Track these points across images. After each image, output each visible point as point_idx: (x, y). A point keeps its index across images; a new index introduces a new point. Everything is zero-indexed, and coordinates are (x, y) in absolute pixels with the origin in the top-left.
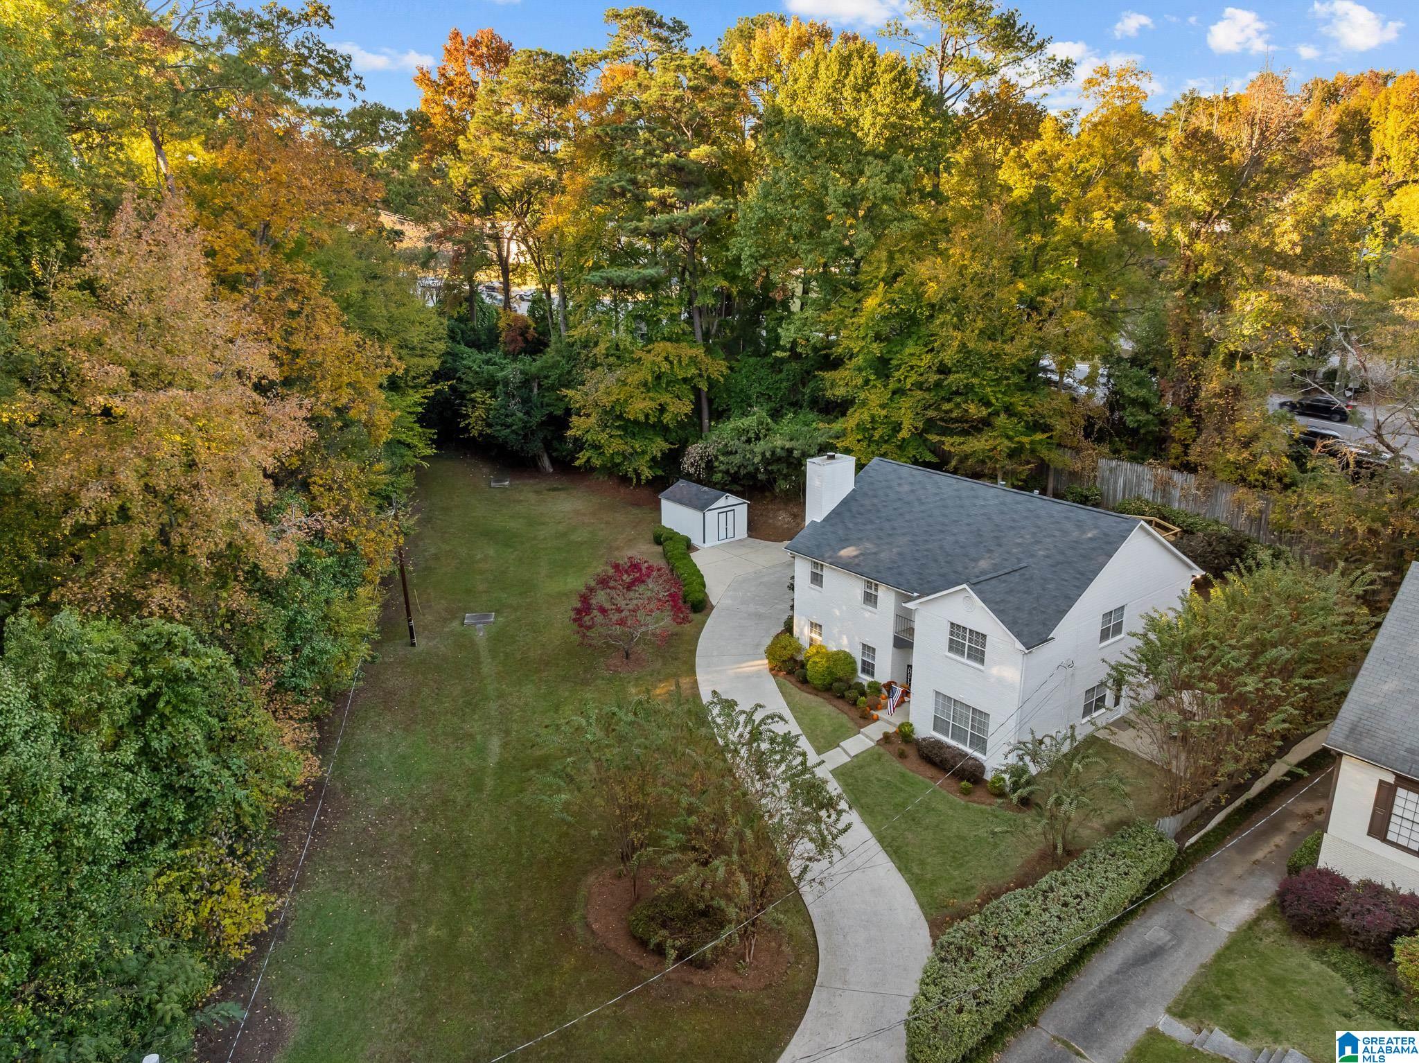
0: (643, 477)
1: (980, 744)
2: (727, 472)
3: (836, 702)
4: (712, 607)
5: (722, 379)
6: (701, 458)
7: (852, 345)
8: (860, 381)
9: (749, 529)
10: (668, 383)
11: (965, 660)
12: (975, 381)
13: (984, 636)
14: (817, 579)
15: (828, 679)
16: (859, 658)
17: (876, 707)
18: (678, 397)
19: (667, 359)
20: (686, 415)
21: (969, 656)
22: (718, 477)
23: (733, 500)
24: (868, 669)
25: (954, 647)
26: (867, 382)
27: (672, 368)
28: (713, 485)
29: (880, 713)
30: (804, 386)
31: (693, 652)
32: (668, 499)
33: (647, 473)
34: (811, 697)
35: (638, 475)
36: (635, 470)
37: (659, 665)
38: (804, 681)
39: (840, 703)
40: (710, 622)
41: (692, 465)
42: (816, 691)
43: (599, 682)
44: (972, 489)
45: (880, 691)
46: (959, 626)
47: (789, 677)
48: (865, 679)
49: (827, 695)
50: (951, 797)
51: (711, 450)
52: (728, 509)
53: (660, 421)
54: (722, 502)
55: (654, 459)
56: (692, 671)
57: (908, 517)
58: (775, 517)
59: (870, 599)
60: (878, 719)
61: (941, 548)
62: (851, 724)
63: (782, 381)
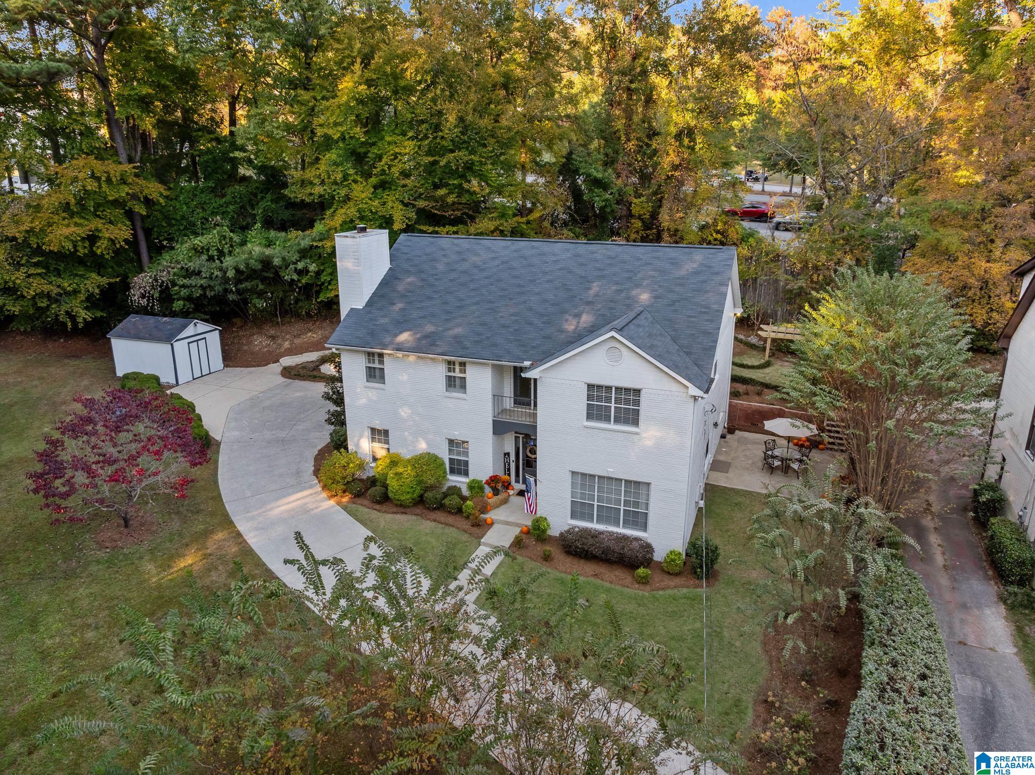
0: (80, 320)
1: (639, 519)
2: (189, 299)
3: (433, 515)
4: (218, 444)
5: (162, 201)
6: (153, 287)
7: (330, 132)
8: (339, 176)
9: (225, 359)
10: (97, 206)
11: (612, 426)
12: (475, 158)
13: (637, 392)
14: (375, 375)
15: (418, 491)
16: (445, 456)
17: (484, 509)
18: (111, 222)
19: (93, 176)
20: (126, 240)
21: (617, 420)
22: (178, 305)
23: (202, 327)
24: (459, 468)
25: (595, 413)
26: (345, 177)
27: (100, 187)
28: (173, 314)
29: (490, 516)
30: (253, 208)
31: (218, 498)
32: (120, 336)
33: (84, 315)
34: (399, 517)
35: (73, 318)
36: (67, 313)
37: (176, 524)
38: (384, 499)
39: (440, 515)
40: (223, 458)
41: (143, 296)
42: (402, 507)
43: (94, 568)
44: (533, 247)
45: (481, 489)
46: (600, 387)
47: (359, 501)
48: (456, 480)
49: (418, 511)
50: (626, 590)
51: (164, 277)
52: (198, 338)
53: (93, 253)
54: (190, 330)
55: (90, 298)
56: (227, 522)
57: (472, 286)
58: (250, 343)
59: (455, 384)
60: (492, 524)
61: (530, 309)
62: (465, 537)
63: (227, 204)
